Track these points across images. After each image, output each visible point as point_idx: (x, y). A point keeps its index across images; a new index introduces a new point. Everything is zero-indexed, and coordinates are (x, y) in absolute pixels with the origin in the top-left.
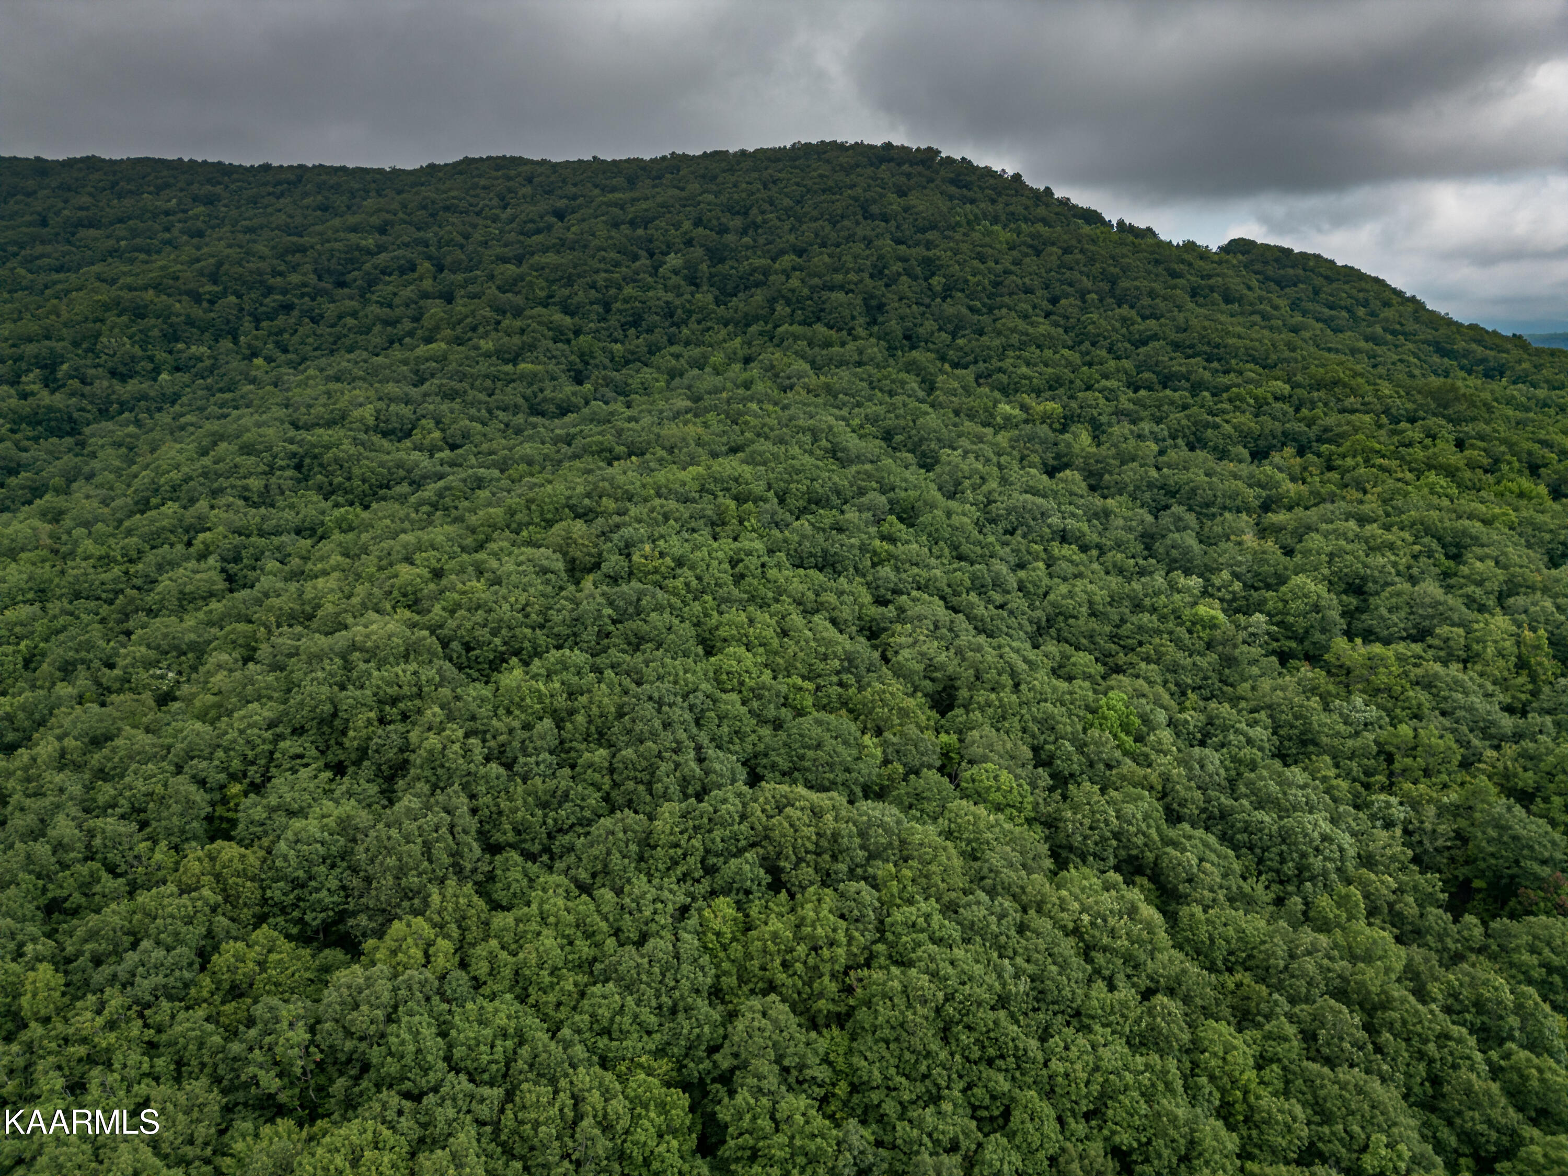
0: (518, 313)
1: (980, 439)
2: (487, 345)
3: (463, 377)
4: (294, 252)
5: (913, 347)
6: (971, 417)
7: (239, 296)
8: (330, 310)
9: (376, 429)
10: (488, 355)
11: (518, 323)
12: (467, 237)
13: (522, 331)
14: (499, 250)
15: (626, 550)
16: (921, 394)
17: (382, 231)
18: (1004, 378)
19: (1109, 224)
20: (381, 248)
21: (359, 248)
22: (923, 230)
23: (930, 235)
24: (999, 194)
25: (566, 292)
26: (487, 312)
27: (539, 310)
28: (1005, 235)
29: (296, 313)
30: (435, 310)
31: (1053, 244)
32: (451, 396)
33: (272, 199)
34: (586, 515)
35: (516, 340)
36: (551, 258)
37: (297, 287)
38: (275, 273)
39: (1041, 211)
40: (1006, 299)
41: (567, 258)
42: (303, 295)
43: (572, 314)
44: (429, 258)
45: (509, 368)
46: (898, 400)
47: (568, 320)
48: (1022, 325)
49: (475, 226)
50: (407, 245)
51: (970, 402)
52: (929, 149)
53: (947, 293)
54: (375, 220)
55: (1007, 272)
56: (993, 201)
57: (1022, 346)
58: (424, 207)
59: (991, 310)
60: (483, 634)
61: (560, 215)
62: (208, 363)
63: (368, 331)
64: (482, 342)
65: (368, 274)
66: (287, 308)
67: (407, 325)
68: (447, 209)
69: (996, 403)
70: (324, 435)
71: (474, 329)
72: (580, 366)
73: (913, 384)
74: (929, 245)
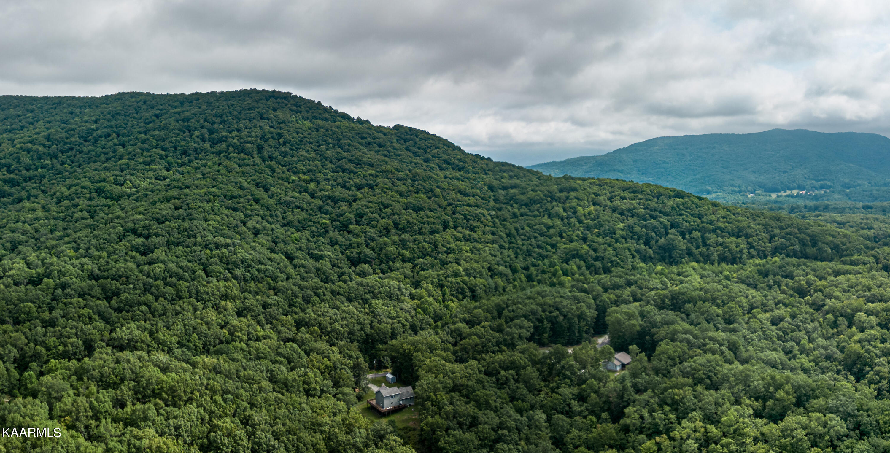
0: (148, 151)
1: (282, 185)
2: (141, 160)
3: (135, 170)
4: (71, 131)
5: (271, 161)
6: (282, 180)
7: (57, 145)
8: (85, 149)
9: (114, 183)
10: (140, 163)
11: (149, 154)
12: (126, 124)
13: (150, 156)
14: (138, 130)
15: (188, 204)
16: (270, 174)
17: (96, 122)
18: (295, 170)
19: (353, 119)
20: (97, 129)
21: (91, 129)
22: (279, 123)
23: (281, 125)
24: (311, 109)
25: (163, 144)
26: (139, 151)
27: (154, 150)
28: (308, 124)
29: (75, 150)
30: (121, 150)
31: (323, 128)
32: (132, 175)
33: (53, 110)
34: (178, 199)
35: (149, 159)
36: (156, 132)
37: (74, 142)
38: (67, 138)
39: (326, 115)
40: (303, 146)
41: (162, 133)
42: (76, 145)
43: (165, 151)
44: (114, 132)
45: (148, 167)
46: (262, 175)
47: (163, 153)
48: (305, 154)
49: (128, 121)
50: (105, 127)
51: (283, 176)
52: (288, 93)
53: (284, 144)
54: (93, 118)
55: (305, 137)
56: (308, 112)
57: (304, 160)
58: (109, 114)
59: (297, 149)
61: (157, 116)
62: (50, 166)
63: (99, 156)
64: (139, 160)
65: (95, 137)
66: (71, 149)
67: (112, 154)
68: (117, 114)
69: (290, 176)
70: (103, 184)
71: (135, 155)
72: (168, 166)
73: (268, 171)
74: (281, 128)
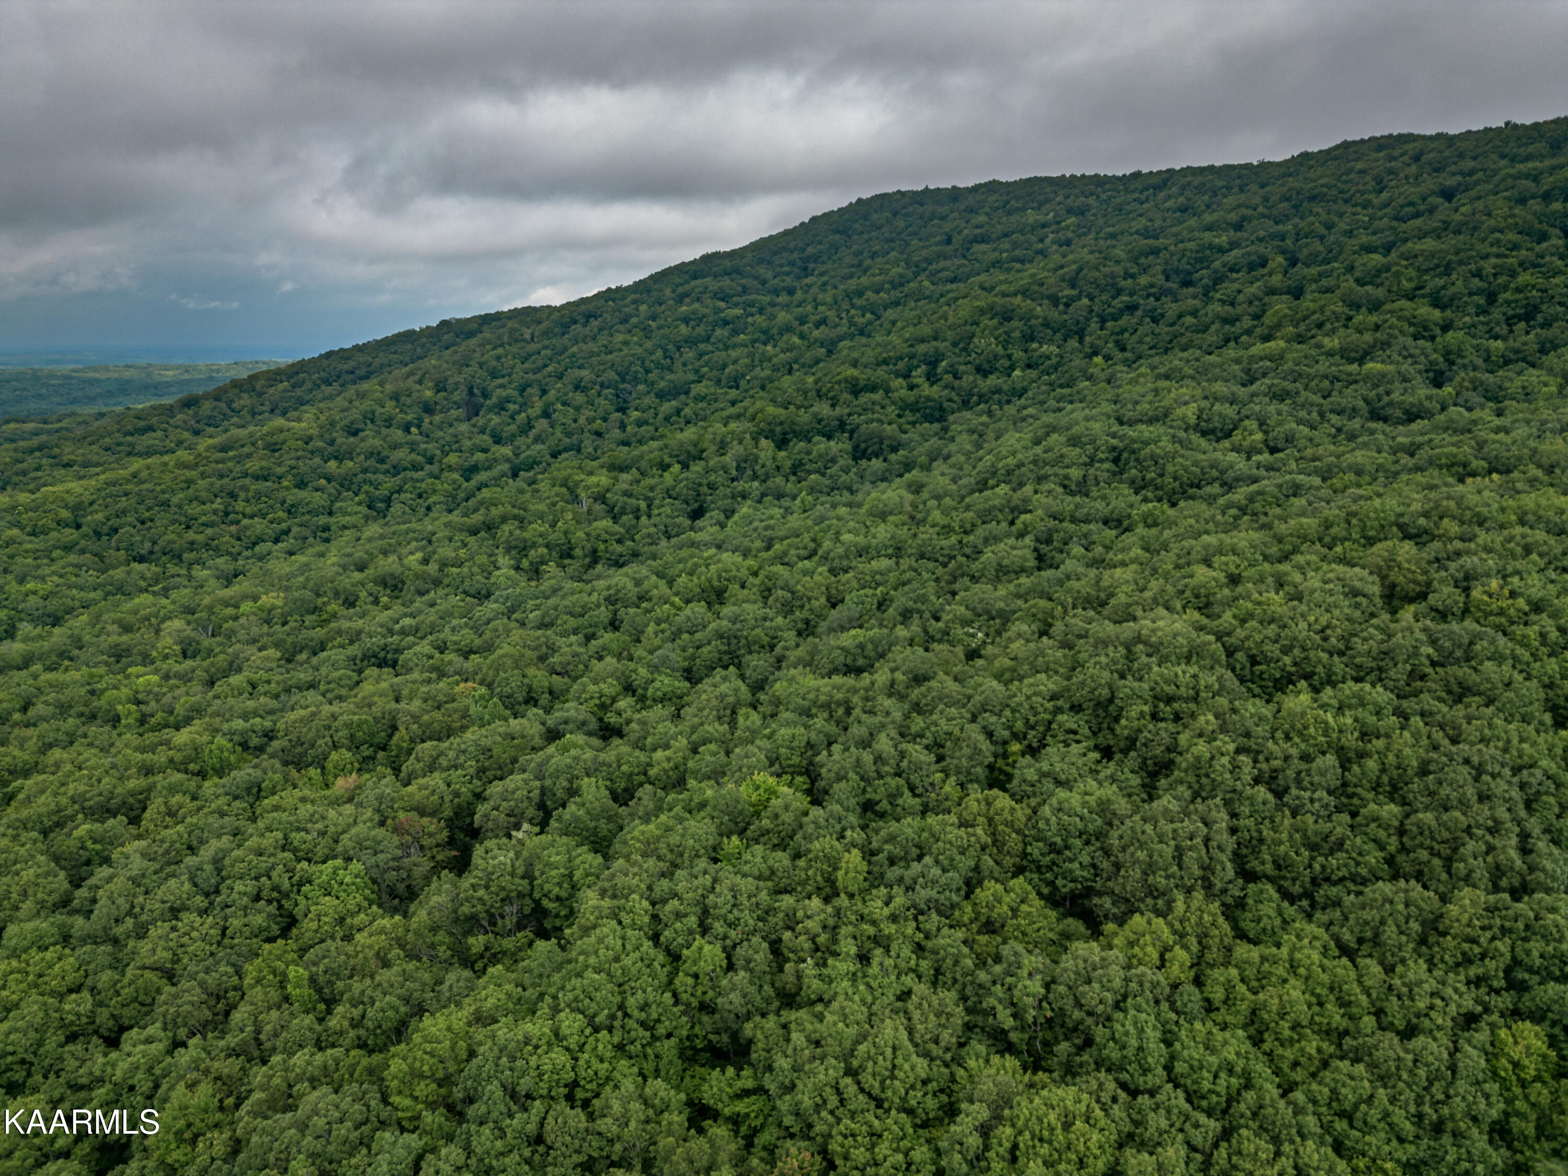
60: (1273, 650)
